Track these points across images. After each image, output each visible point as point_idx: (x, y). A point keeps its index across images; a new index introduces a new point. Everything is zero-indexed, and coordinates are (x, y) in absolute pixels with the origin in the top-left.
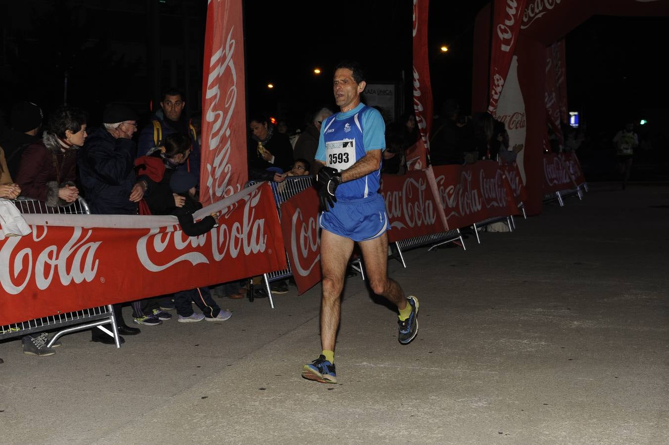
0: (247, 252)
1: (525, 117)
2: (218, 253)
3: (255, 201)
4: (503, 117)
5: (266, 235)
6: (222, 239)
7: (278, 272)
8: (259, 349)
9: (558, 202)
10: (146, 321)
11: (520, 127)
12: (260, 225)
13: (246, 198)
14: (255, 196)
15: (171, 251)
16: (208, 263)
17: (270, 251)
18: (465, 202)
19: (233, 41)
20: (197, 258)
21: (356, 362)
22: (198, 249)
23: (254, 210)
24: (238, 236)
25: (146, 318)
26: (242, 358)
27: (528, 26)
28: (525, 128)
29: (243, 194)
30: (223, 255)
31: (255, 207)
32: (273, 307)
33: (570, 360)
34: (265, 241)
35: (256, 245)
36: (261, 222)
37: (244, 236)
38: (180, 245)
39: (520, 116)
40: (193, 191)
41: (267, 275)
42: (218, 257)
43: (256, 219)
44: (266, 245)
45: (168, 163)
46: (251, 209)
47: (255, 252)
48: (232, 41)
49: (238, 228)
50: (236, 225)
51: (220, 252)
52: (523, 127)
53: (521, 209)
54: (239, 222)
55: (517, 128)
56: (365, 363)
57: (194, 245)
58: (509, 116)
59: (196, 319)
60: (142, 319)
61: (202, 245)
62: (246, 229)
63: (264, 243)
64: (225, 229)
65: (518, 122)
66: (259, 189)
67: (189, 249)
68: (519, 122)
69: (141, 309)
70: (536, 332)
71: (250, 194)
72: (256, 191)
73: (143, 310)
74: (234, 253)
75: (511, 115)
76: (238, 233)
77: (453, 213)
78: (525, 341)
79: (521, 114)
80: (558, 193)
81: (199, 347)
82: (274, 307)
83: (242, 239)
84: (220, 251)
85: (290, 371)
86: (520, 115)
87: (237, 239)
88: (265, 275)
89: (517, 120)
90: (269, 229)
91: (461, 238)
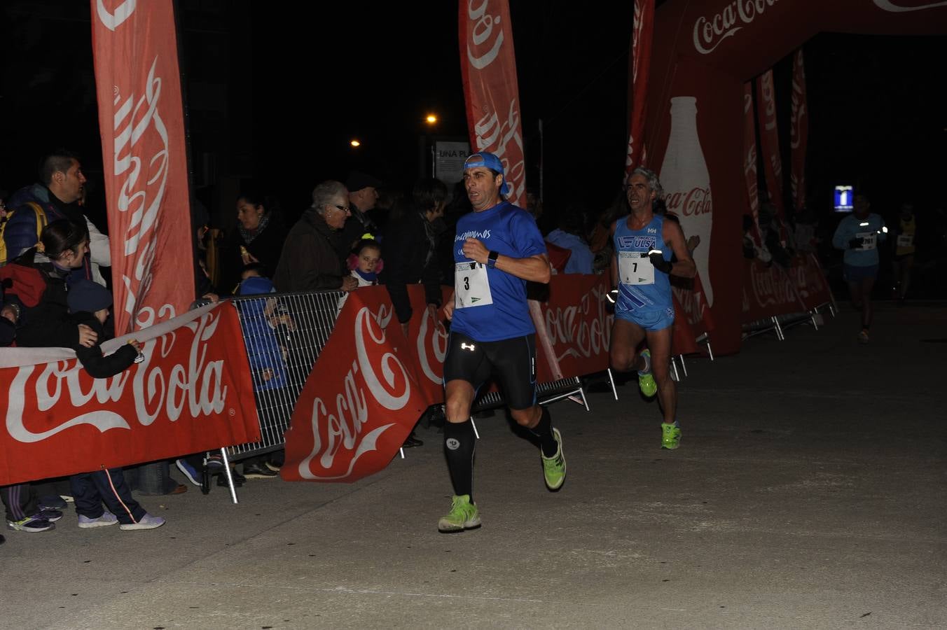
0: (195, 413)
1: (710, 195)
2: (146, 413)
3: (209, 332)
4: (674, 197)
5: (226, 387)
6: (152, 391)
7: (246, 445)
8: (183, 567)
9: (774, 332)
10: (28, 525)
11: (703, 212)
12: (216, 370)
13: (193, 327)
14: (208, 323)
15: (65, 409)
16: (129, 428)
17: (232, 412)
18: (593, 335)
19: (158, 79)
20: (106, 421)
21: (326, 586)
22: (110, 406)
23: (206, 345)
24: (181, 386)
25: (28, 520)
26: (150, 581)
27: (711, 50)
28: (710, 215)
29: (186, 320)
30: (156, 415)
31: (207, 341)
32: (236, 501)
33: (665, 581)
34: (224, 396)
35: (208, 401)
36: (218, 365)
37: (190, 387)
38: (78, 399)
39: (702, 195)
40: (101, 315)
41: (226, 450)
42: (145, 419)
43: (210, 361)
44: (226, 401)
45: (55, 270)
46: (201, 344)
47: (207, 413)
48: (156, 80)
49: (180, 374)
50: (178, 368)
51: (151, 412)
52: (707, 211)
53: (703, 343)
54: (182, 365)
55: (697, 213)
56: (340, 588)
57: (102, 399)
58: (685, 194)
59: (108, 521)
60: (21, 523)
61: (116, 398)
62: (193, 376)
63: (221, 398)
64: (158, 376)
65: (698, 205)
66: (214, 311)
67: (93, 405)
68: (701, 204)
69: (21, 507)
70: (633, 540)
71: (198, 320)
72: (209, 317)
73: (23, 508)
74: (174, 414)
75: (688, 192)
76: (181, 380)
77: (568, 352)
78: (610, 553)
79: (703, 191)
80: (775, 319)
81: (89, 564)
82: (238, 500)
83: (187, 391)
84: (150, 409)
85: (217, 601)
86: (701, 192)
87: (179, 391)
88: (223, 449)
89: (697, 201)
90: (230, 375)
91: (582, 391)
